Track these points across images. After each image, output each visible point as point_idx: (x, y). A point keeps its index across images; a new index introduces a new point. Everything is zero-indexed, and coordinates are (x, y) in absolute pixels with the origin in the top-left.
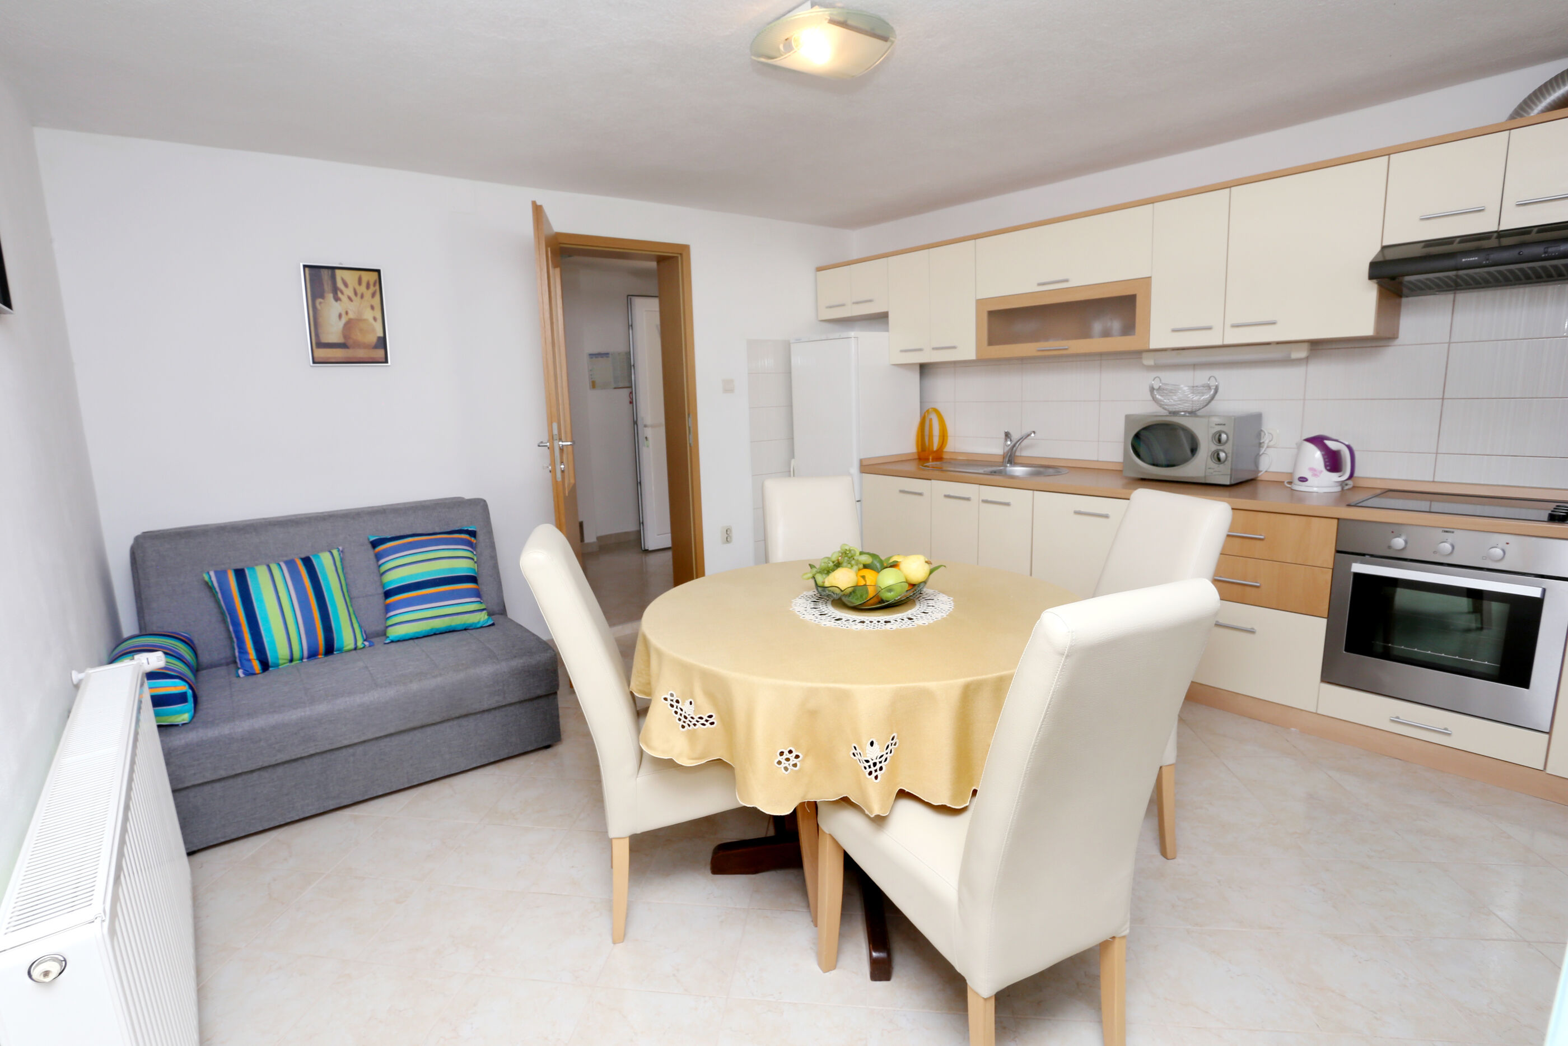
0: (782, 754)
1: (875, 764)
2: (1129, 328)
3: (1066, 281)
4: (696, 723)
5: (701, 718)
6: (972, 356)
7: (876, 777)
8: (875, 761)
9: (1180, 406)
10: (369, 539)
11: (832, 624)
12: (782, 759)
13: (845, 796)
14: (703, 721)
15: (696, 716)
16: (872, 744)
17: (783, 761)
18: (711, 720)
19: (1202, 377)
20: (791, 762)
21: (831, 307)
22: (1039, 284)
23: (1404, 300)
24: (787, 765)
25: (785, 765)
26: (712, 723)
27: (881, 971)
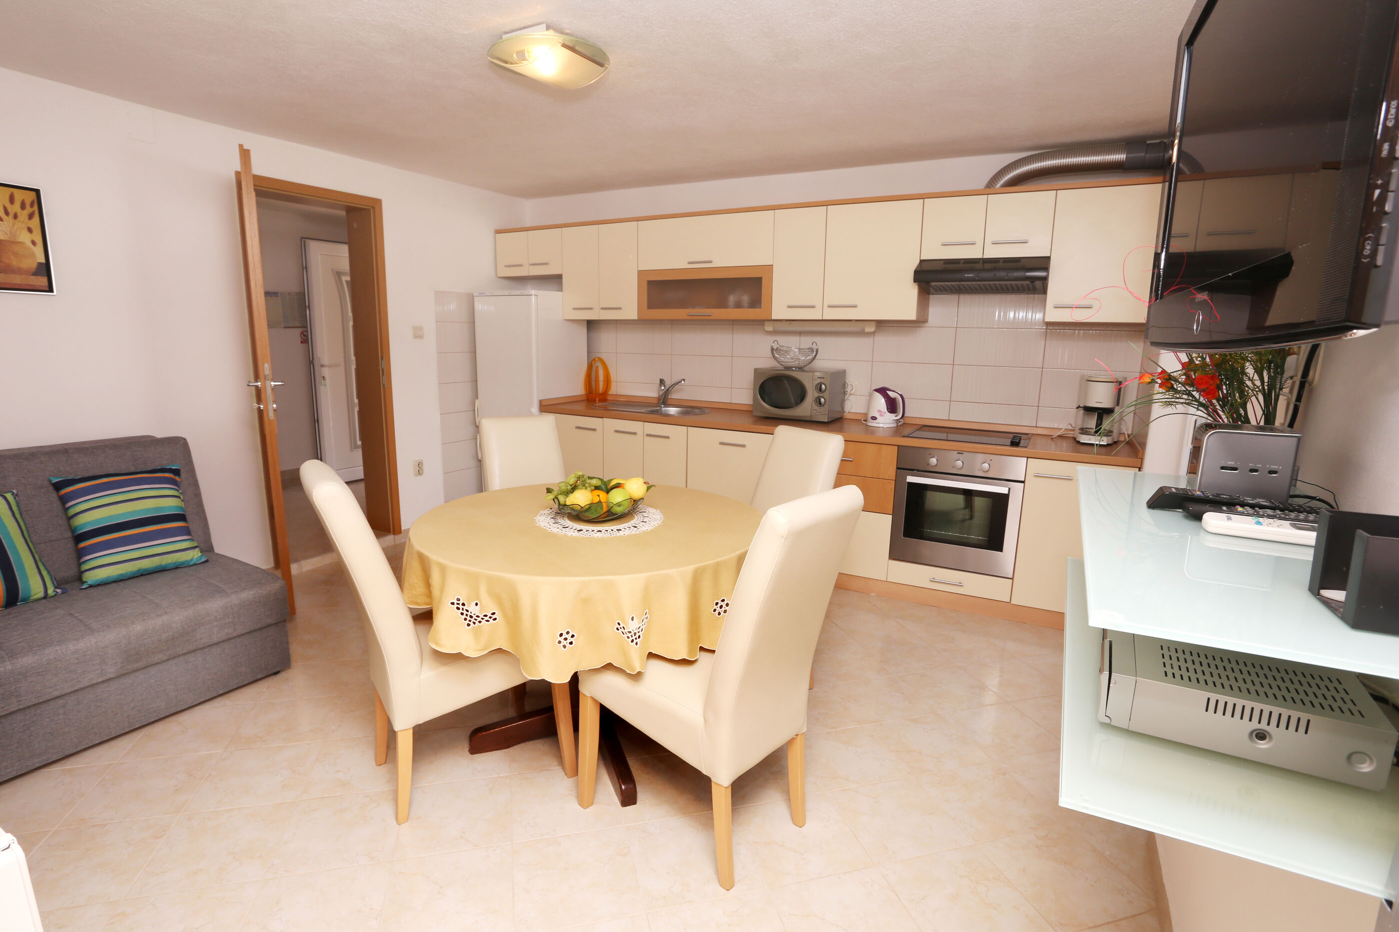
0: (561, 635)
1: (635, 634)
2: (756, 302)
3: (710, 262)
4: (481, 620)
5: (486, 616)
6: (634, 316)
7: (637, 644)
8: (635, 631)
9: (792, 363)
10: (50, 481)
11: (576, 534)
12: (562, 639)
13: (609, 662)
14: (487, 618)
15: (481, 614)
16: (632, 619)
17: (562, 641)
18: (494, 617)
19: (807, 342)
20: (568, 641)
21: (509, 266)
22: (689, 263)
23: (931, 296)
24: (565, 643)
25: (563, 644)
26: (495, 619)
27: (628, 799)
